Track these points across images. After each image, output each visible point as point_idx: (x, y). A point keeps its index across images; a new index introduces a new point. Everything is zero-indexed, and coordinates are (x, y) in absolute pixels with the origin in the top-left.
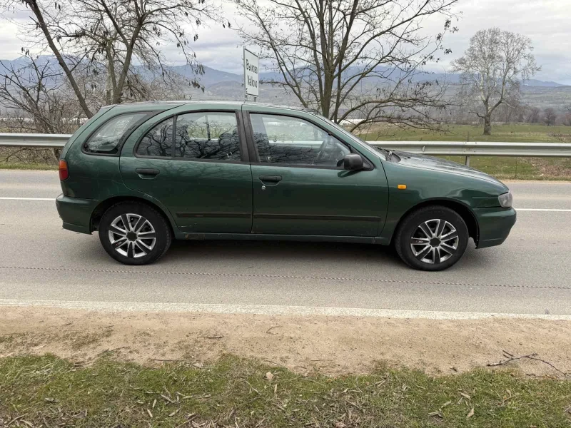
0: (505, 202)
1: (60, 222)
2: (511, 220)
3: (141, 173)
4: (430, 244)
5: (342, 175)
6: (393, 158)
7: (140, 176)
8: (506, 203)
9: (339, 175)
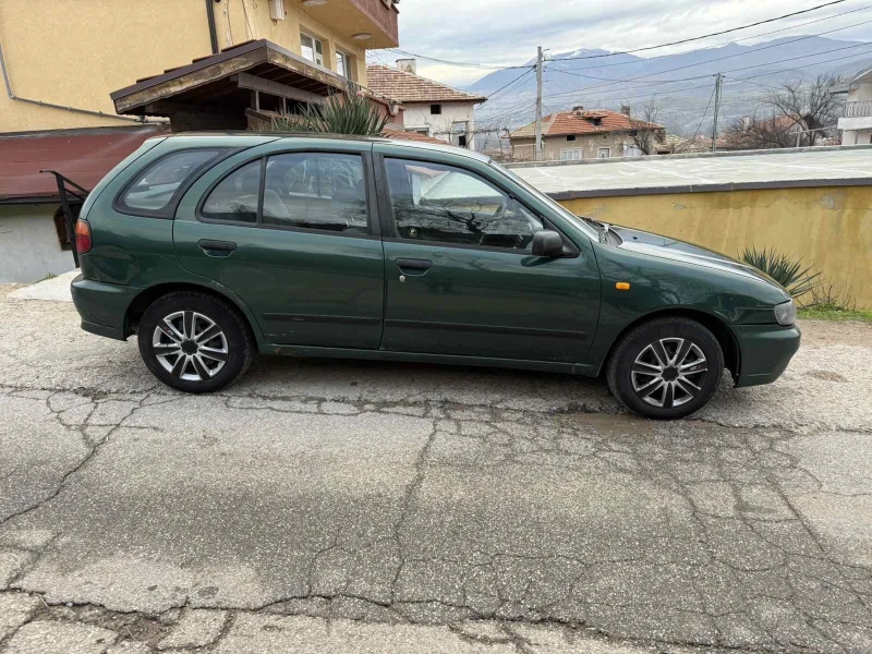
0: (784, 316)
1: (78, 319)
2: (791, 346)
3: (206, 248)
4: (663, 376)
5: (528, 263)
6: (611, 238)
7: (205, 251)
8: (786, 318)
9: (524, 263)
